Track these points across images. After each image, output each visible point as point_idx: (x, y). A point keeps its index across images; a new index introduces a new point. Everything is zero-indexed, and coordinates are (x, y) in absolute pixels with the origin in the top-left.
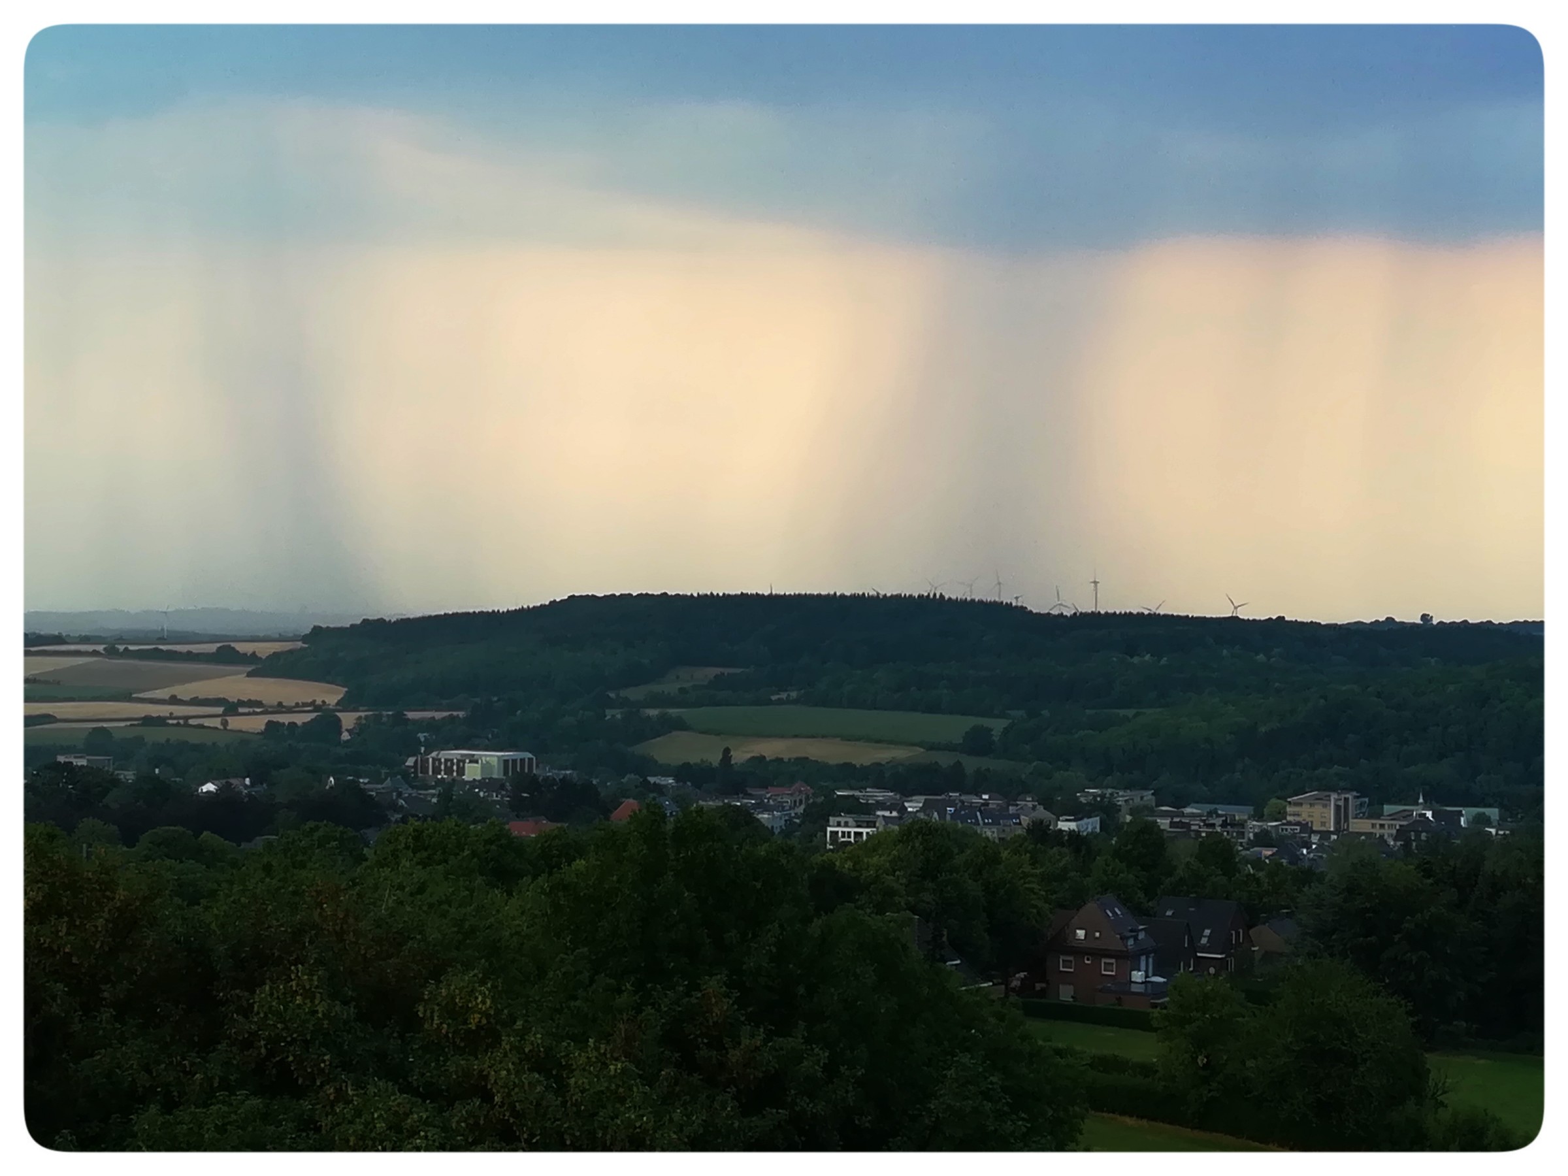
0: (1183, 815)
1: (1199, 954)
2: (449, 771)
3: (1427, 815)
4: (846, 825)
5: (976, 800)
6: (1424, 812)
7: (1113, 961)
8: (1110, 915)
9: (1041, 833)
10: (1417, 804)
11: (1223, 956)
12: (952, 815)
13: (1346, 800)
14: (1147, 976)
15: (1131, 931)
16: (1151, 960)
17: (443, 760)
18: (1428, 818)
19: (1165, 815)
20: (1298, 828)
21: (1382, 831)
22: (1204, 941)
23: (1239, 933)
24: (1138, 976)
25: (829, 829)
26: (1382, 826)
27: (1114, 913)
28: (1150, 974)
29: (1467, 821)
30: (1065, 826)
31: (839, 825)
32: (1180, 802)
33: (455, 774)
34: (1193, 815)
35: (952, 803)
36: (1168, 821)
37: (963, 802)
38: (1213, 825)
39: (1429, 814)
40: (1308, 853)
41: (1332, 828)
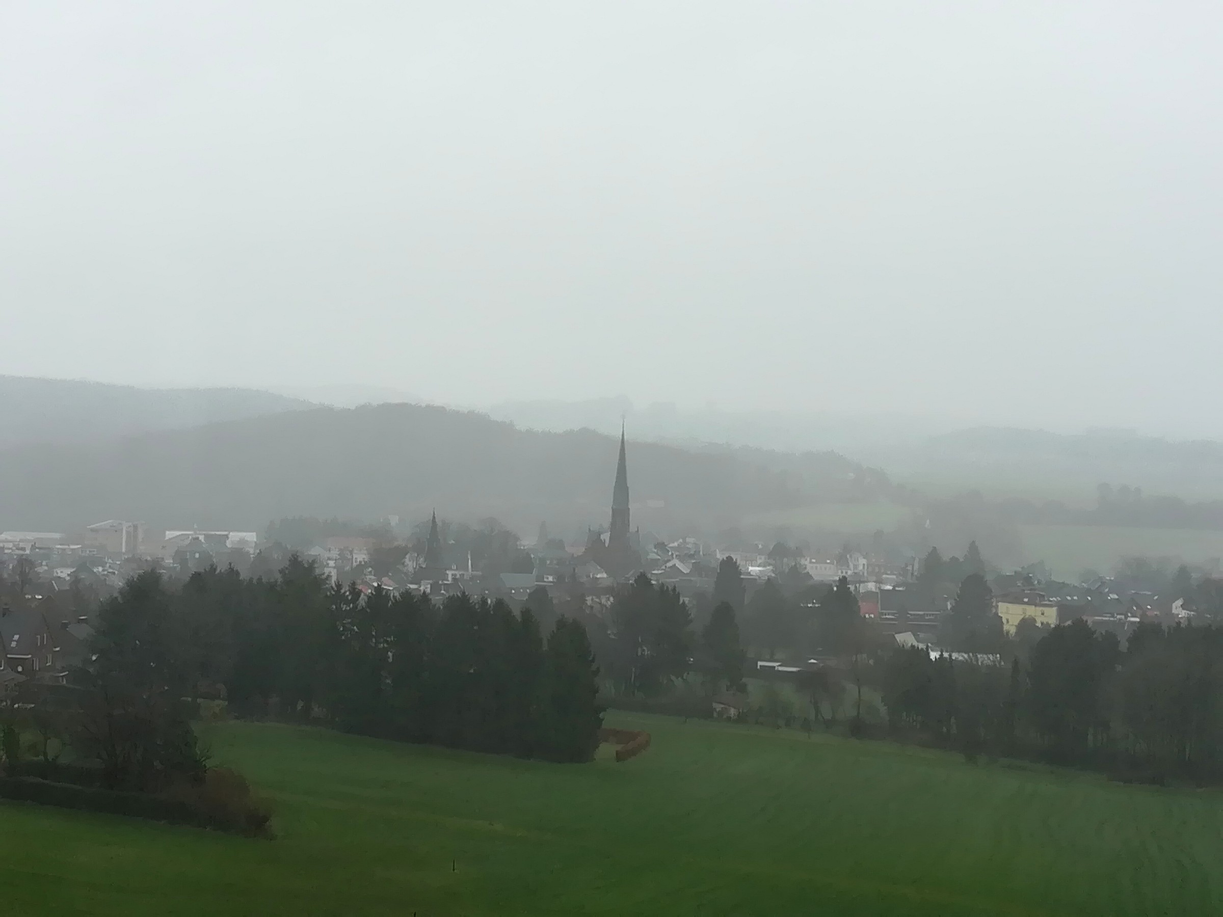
1: (9, 656)
3: (200, 539)
6: (197, 536)
10: (192, 529)
11: (30, 656)
13: (135, 527)
18: (200, 541)
20: (95, 550)
21: (164, 551)
22: (14, 644)
23: (44, 637)
26: (164, 547)
29: (232, 542)
34: (7, 541)
38: (23, 549)
40: (103, 570)
41: (124, 550)
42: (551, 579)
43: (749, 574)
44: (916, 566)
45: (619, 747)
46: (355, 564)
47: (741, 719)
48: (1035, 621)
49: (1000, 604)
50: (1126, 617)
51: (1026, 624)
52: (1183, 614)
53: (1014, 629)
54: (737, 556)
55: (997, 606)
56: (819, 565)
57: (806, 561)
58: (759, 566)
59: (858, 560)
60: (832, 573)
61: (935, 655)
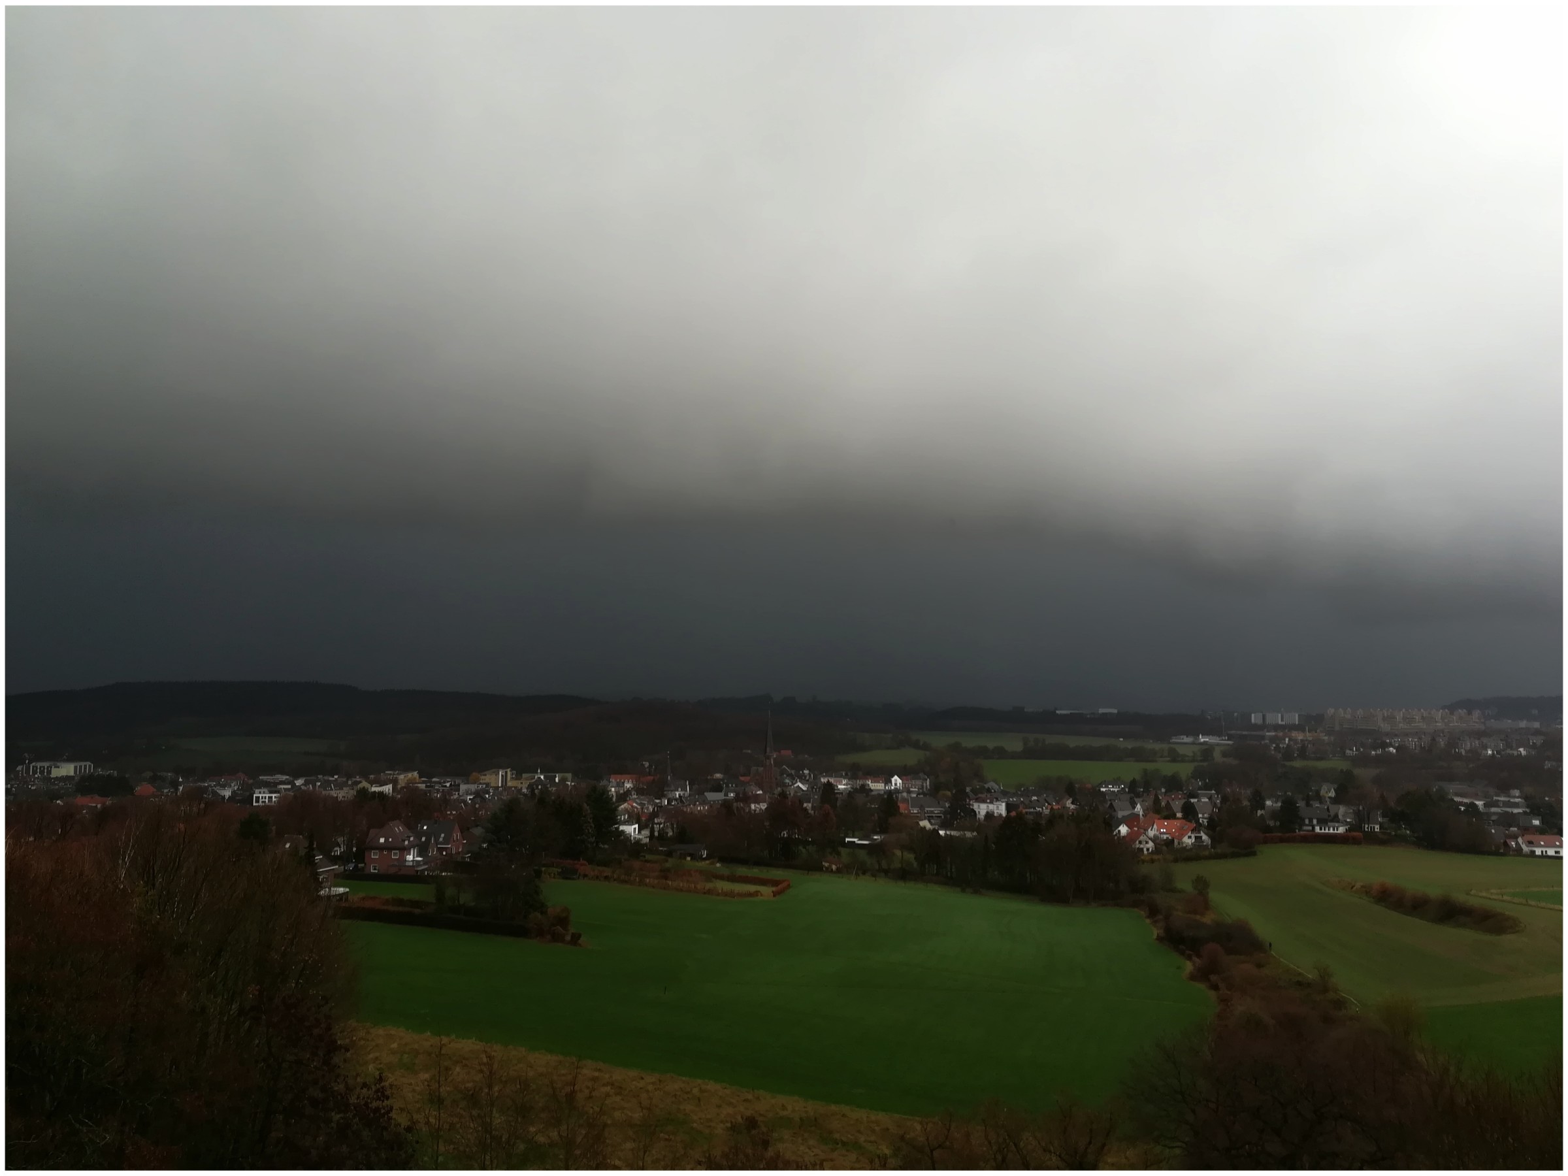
0: (431, 782)
1: (437, 845)
2: (42, 772)
4: (264, 793)
5: (331, 779)
6: (539, 776)
7: (398, 851)
8: (397, 829)
9: (363, 793)
10: (537, 773)
11: (448, 845)
12: (319, 786)
13: (506, 772)
14: (414, 858)
15: (407, 837)
16: (416, 850)
17: (39, 767)
18: (542, 779)
19: (423, 782)
20: (485, 786)
21: (522, 785)
22: (440, 839)
23: (456, 834)
24: (410, 858)
25: (255, 795)
26: (522, 783)
27: (399, 829)
28: (415, 855)
29: (559, 780)
30: (375, 789)
31: (260, 793)
32: (430, 776)
33: (45, 774)
34: (435, 782)
35: (319, 781)
36: (424, 785)
37: (324, 779)
39: (542, 777)
40: (489, 797)
41: (500, 785)
42: (732, 795)
43: (839, 789)
44: (928, 783)
45: (774, 889)
46: (625, 790)
47: (839, 871)
48: (994, 812)
49: (974, 804)
50: (1043, 809)
51: (989, 816)
52: (1072, 807)
53: (983, 818)
54: (832, 780)
55: (973, 805)
56: (876, 784)
57: (869, 782)
58: (844, 785)
59: (897, 781)
60: (883, 788)
61: (942, 833)
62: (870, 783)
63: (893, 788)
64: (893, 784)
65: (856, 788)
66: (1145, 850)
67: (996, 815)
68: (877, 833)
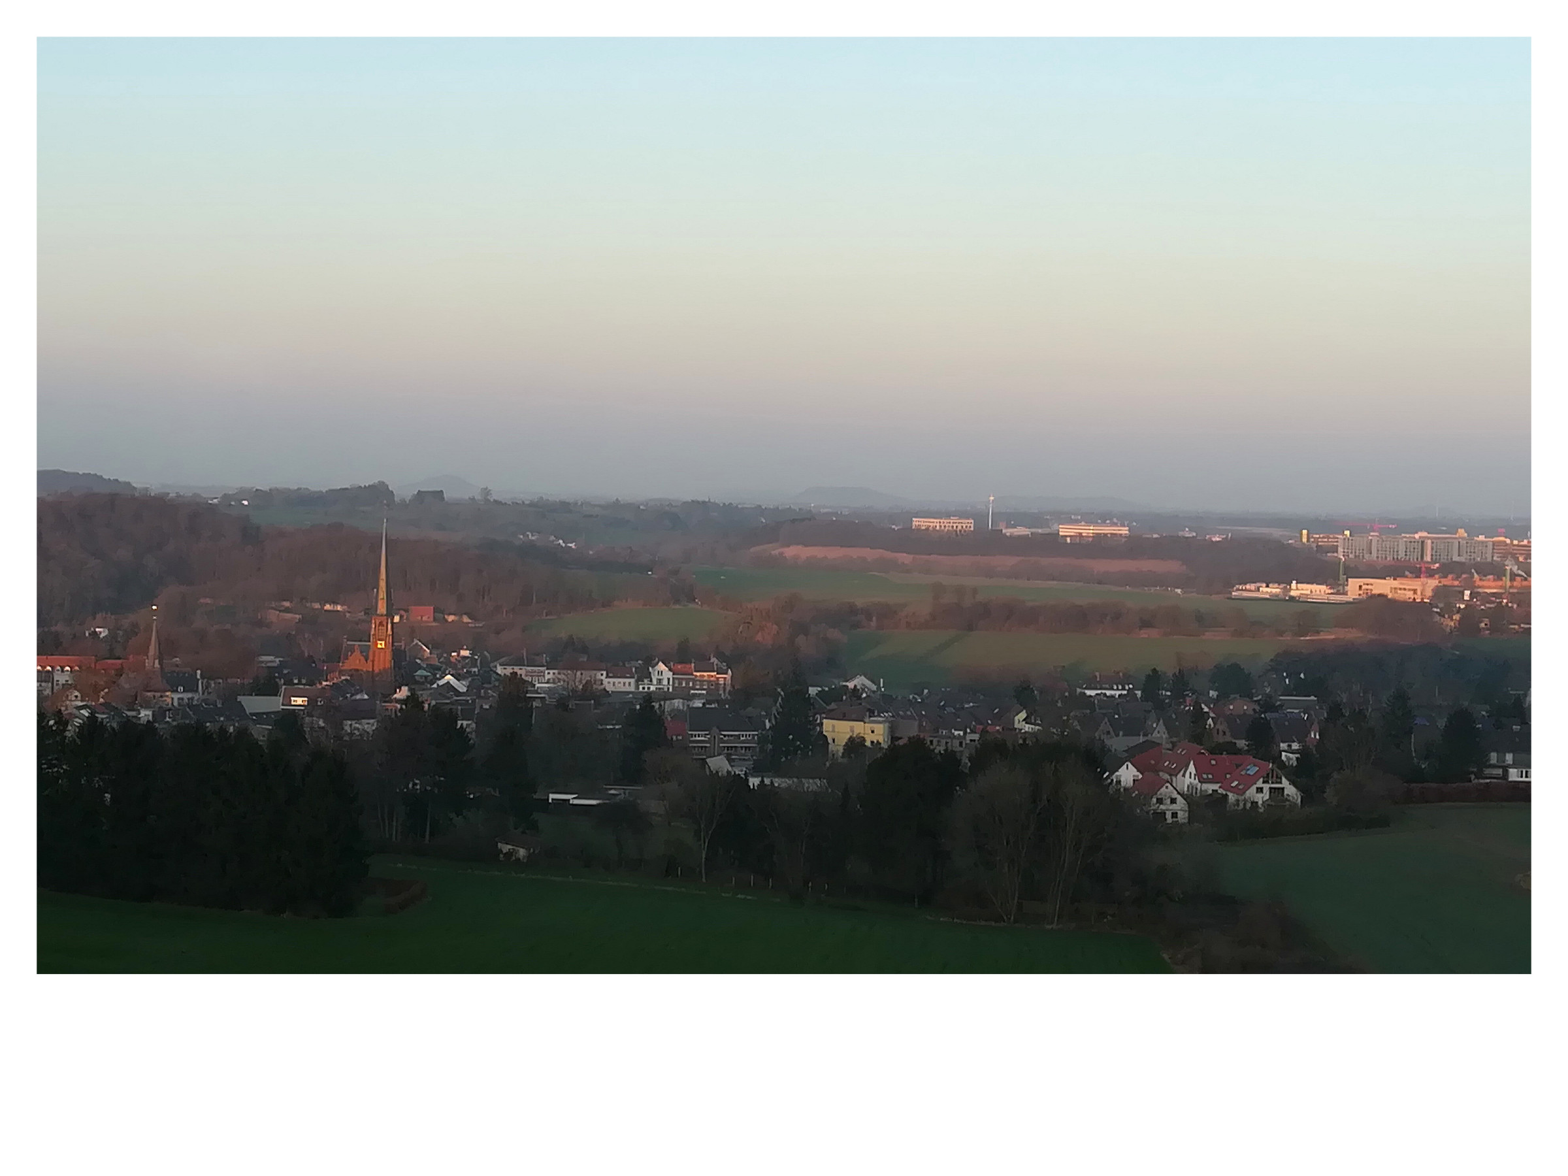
42: (300, 701)
43: (536, 691)
44: (729, 678)
45: (391, 899)
47: (532, 861)
48: (864, 740)
49: (825, 721)
50: (966, 733)
51: (854, 744)
52: (1027, 728)
53: (841, 750)
54: (521, 671)
55: (822, 724)
56: (616, 680)
57: (602, 676)
58: (547, 683)
59: (662, 674)
60: (632, 689)
61: (754, 782)
62: (603, 678)
63: (653, 688)
64: (655, 682)
65: (574, 691)
66: (1169, 815)
67: (868, 744)
68: (616, 782)
